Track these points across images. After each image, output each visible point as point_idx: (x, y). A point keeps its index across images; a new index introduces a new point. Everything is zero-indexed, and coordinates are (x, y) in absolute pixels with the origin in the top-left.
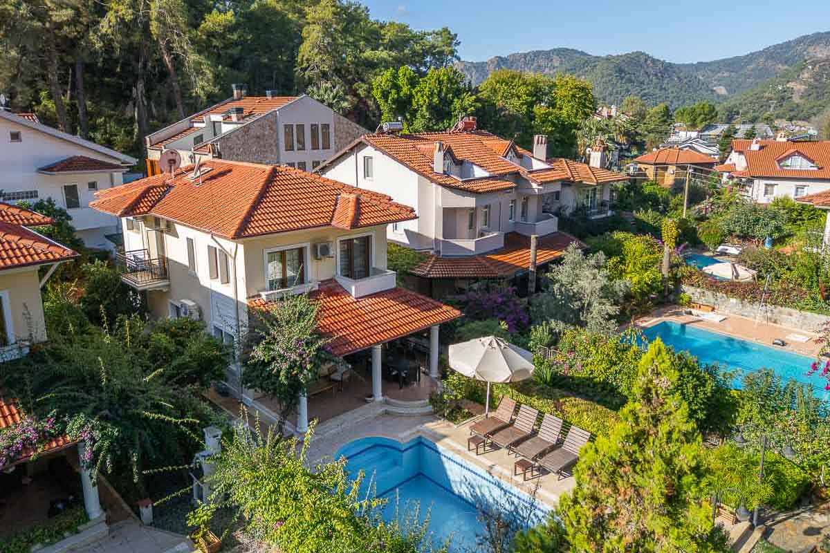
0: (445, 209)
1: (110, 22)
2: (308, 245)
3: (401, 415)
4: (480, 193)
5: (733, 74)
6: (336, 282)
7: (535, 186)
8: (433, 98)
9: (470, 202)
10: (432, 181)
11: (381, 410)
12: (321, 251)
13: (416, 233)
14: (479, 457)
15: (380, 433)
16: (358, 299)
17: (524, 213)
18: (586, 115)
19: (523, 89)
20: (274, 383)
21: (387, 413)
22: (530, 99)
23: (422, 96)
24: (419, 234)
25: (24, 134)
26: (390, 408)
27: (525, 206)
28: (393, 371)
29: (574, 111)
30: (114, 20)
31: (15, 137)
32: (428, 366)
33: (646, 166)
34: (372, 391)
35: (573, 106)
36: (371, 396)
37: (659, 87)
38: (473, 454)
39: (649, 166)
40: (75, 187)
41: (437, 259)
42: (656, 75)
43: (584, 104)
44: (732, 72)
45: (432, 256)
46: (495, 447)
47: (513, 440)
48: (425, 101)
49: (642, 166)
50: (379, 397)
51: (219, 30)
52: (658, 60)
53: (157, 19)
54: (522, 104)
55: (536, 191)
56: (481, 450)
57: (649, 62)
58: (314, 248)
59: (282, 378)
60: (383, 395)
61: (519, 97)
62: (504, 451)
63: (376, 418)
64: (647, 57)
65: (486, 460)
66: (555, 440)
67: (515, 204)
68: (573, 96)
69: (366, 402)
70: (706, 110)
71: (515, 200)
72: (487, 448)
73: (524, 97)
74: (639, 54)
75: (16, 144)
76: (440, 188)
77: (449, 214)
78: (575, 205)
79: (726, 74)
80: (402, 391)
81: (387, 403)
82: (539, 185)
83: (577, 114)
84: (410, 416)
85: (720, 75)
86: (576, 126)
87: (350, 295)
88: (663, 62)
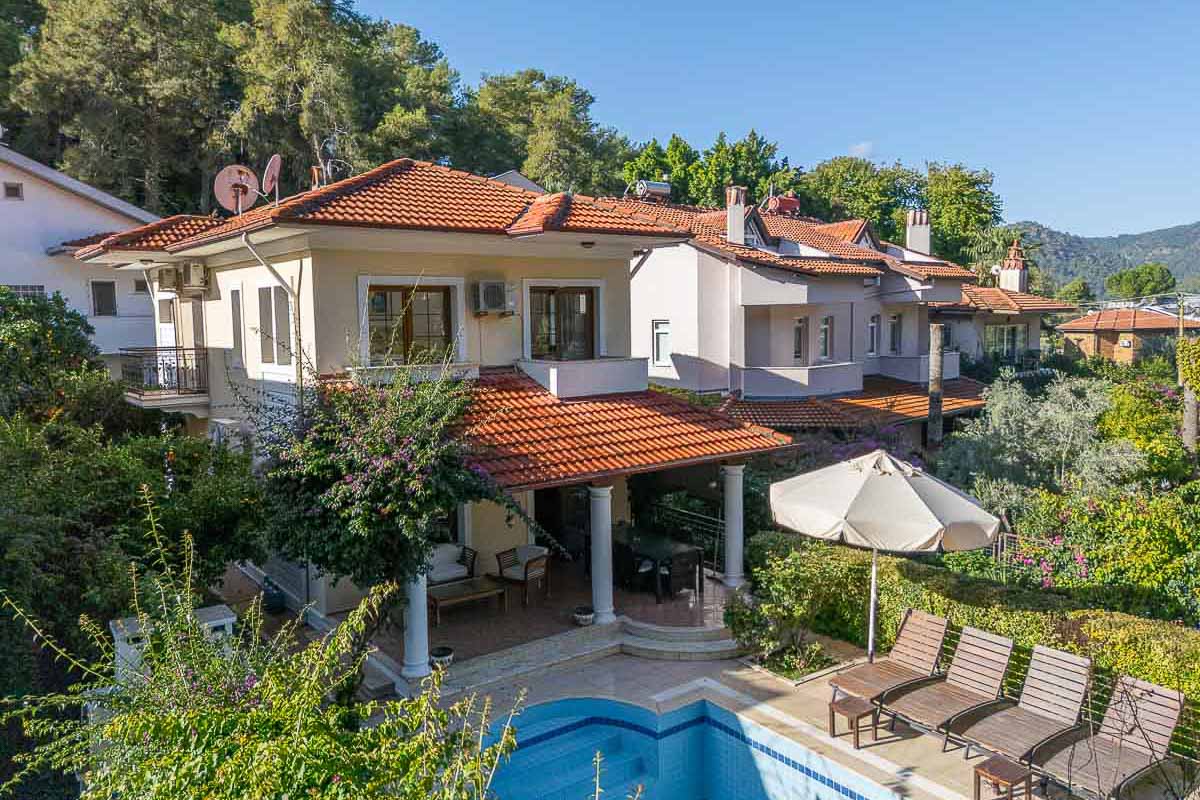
0: (748, 309)
1: (243, 116)
2: (459, 283)
3: (658, 656)
4: (816, 275)
5: (1176, 250)
6: (520, 371)
7: (915, 285)
8: (723, 177)
9: (796, 294)
10: (725, 259)
11: (611, 644)
12: (489, 298)
13: (694, 358)
14: (862, 754)
15: (609, 691)
16: (564, 401)
17: (895, 344)
18: (984, 223)
19: (873, 185)
20: (334, 537)
21: (624, 652)
22: (885, 200)
23: (706, 173)
24: (699, 359)
25: (29, 188)
26: (629, 641)
27: (896, 329)
28: (640, 564)
29: (962, 217)
30: (249, 113)
31: (13, 191)
32: (721, 565)
33: (1078, 336)
34: (591, 601)
35: (959, 210)
36: (590, 611)
37: (1062, 271)
38: (845, 745)
39: (1084, 336)
40: (111, 285)
41: (735, 402)
42: (1056, 253)
43: (978, 206)
44: (1175, 247)
45: (726, 399)
46: (902, 729)
47: (952, 712)
48: (710, 181)
49: (1072, 337)
50: (606, 613)
51: (404, 134)
52: (1059, 233)
53: (311, 108)
54: (873, 208)
55: (919, 294)
56: (866, 738)
57: (1043, 235)
58: (473, 290)
59: (356, 527)
60: (616, 612)
61: (866, 198)
62: (932, 742)
63: (597, 661)
64: (1040, 229)
65: (886, 760)
66: (1075, 717)
67: (879, 322)
68: (960, 194)
69: (576, 624)
70: (1157, 276)
71: (878, 316)
72: (882, 733)
73: (875, 197)
74: (1028, 224)
75: (13, 202)
76: (740, 270)
77: (757, 318)
78: (981, 354)
79: (1165, 251)
80: (660, 606)
81: (625, 630)
82: (923, 283)
83: (966, 224)
84: (678, 658)
85: (1156, 252)
86: (964, 241)
87: (544, 389)
88: (1065, 236)
